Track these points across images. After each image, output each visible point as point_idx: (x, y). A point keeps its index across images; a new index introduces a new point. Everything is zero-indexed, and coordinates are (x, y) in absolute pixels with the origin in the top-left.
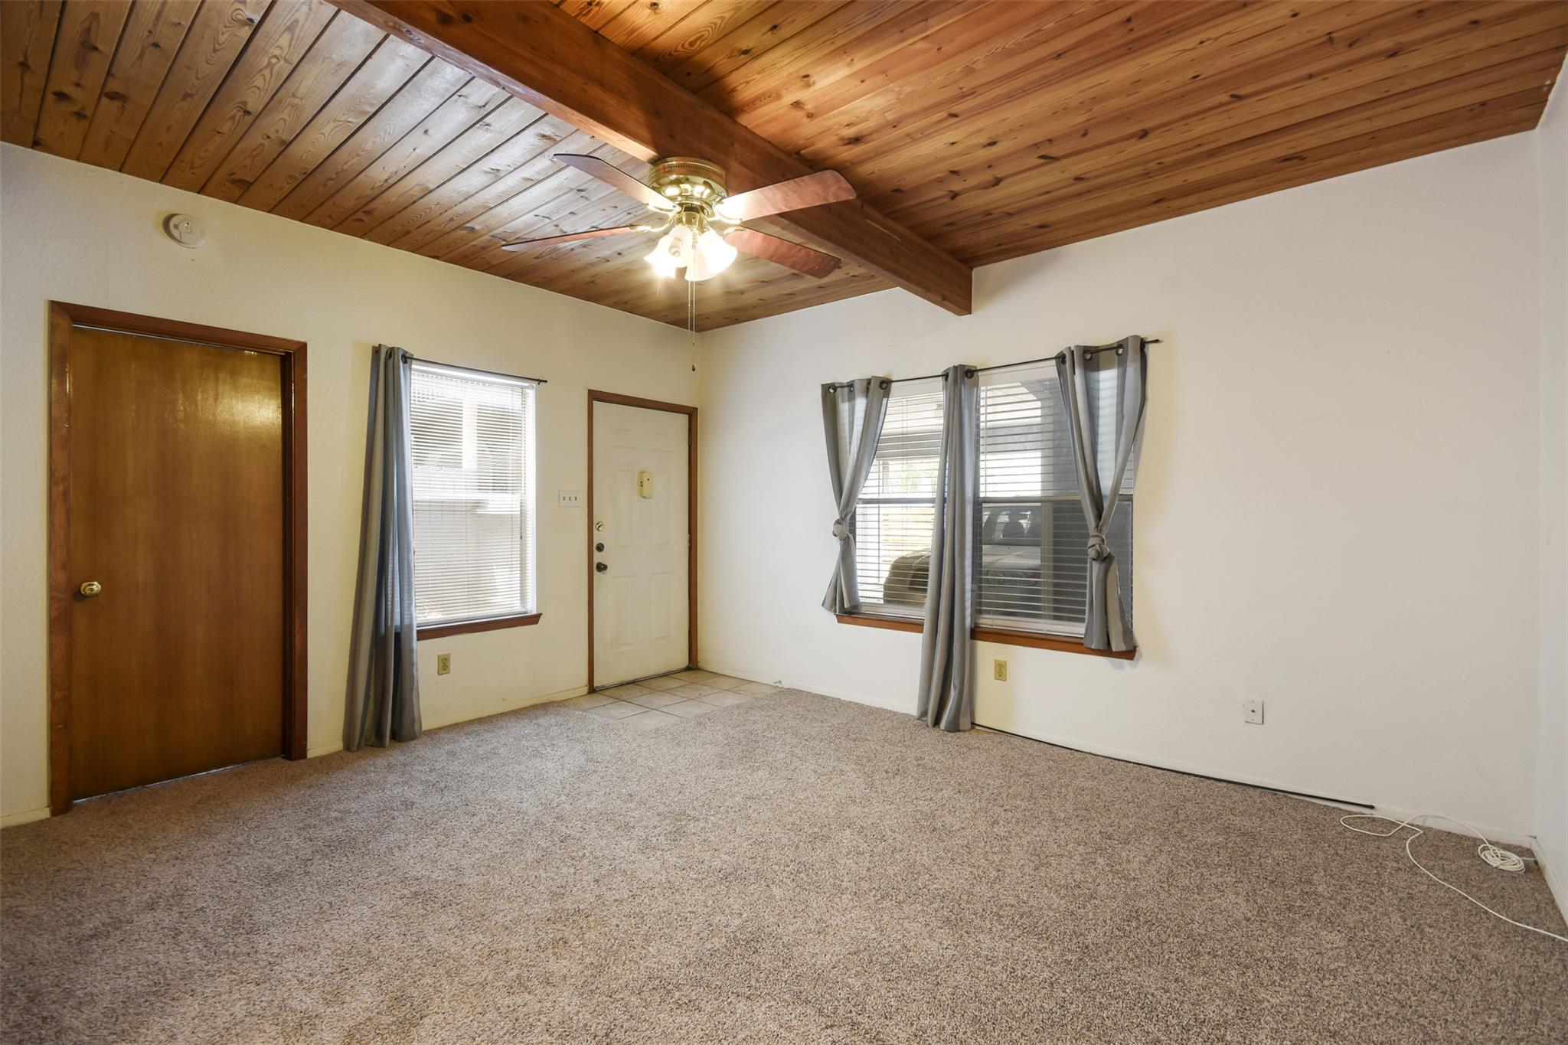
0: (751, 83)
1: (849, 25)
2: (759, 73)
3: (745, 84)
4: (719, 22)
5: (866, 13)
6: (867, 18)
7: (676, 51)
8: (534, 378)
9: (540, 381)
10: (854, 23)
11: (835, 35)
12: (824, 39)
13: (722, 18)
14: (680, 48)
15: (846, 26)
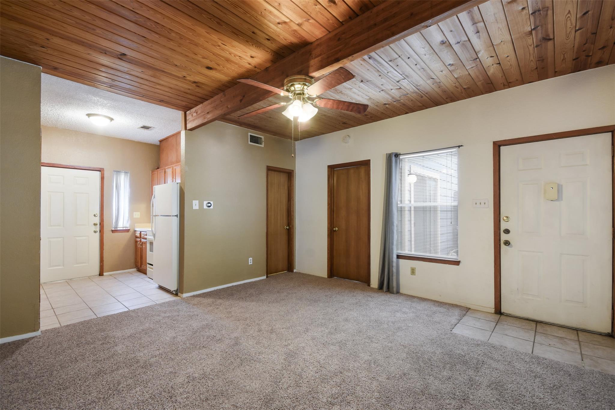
0: (285, 38)
1: (245, 13)
2: (279, 36)
3: (287, 40)
4: (254, 46)
5: (237, 9)
6: (239, 8)
7: (271, 54)
8: (457, 146)
9: (459, 146)
10: (243, 12)
11: (251, 16)
12: (256, 20)
13: (253, 45)
14: (270, 54)
15: (246, 14)
